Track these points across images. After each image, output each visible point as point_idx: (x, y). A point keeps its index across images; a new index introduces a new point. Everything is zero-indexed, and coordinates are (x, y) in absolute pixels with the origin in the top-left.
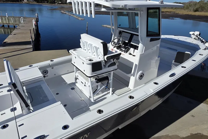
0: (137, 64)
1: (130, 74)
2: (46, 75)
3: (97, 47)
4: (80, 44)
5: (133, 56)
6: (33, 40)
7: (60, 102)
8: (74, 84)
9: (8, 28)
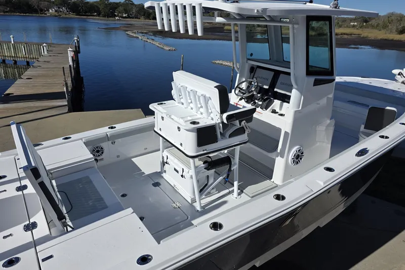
0: (289, 131)
1: (275, 153)
2: (98, 158)
3: (208, 95)
4: (172, 92)
5: (279, 115)
6: (70, 89)
7: (131, 208)
8: (159, 174)
9: (13, 66)
